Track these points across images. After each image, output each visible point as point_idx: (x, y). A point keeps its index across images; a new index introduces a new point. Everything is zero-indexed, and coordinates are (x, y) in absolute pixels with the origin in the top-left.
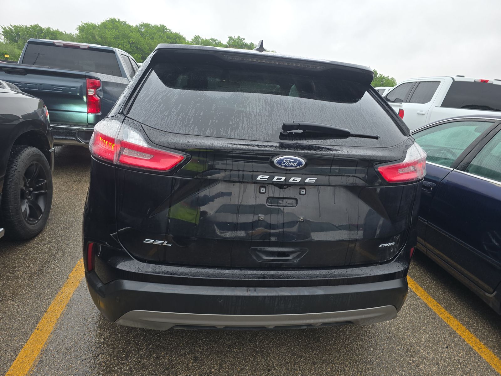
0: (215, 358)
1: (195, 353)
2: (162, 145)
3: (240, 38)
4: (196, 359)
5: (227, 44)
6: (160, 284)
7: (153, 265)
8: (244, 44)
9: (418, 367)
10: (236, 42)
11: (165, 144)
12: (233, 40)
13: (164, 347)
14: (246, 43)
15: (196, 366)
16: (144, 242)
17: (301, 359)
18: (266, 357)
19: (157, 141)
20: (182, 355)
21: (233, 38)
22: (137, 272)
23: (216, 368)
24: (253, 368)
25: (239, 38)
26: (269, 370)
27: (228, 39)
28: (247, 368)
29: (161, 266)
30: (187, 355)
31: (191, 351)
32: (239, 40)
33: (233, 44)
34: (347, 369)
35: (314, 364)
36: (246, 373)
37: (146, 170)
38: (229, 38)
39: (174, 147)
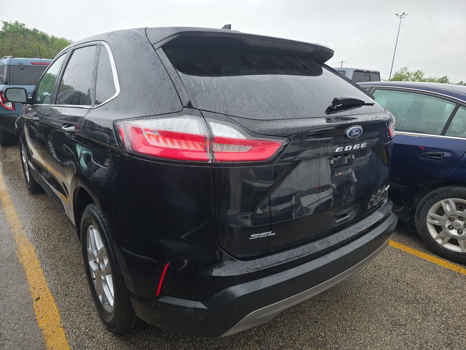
0: (272, 334)
1: (252, 338)
2: (263, 133)
3: (19, 23)
4: (258, 342)
5: (3, 31)
6: (272, 276)
7: (258, 260)
8: (25, 30)
9: (389, 274)
10: (15, 28)
11: (266, 132)
12: (10, 25)
13: (222, 347)
14: (27, 30)
15: (265, 348)
16: (250, 239)
17: (327, 303)
18: (304, 314)
19: (256, 130)
20: (244, 345)
21: (9, 23)
22: (249, 272)
23: (280, 341)
24: (305, 327)
25: (17, 23)
26: (316, 322)
27: (3, 25)
28: (301, 329)
29: (265, 258)
30: (248, 343)
31: (247, 338)
32: (18, 25)
33: (12, 30)
34: (358, 295)
35: (337, 302)
36: (304, 333)
37: (251, 163)
38: (3, 23)
39: (275, 134)
